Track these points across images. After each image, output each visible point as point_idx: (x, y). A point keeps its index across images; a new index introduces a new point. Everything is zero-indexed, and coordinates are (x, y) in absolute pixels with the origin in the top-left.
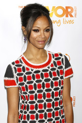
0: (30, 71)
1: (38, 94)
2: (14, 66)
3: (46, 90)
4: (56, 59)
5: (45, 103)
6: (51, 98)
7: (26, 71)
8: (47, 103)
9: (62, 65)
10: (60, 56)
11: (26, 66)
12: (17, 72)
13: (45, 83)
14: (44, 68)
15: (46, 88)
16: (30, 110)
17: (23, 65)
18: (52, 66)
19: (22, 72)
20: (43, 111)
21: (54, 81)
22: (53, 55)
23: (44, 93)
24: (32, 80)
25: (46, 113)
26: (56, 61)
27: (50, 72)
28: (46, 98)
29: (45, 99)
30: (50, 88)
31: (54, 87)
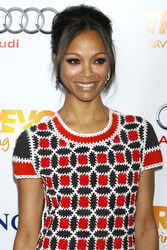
0: (68, 146)
1: (79, 196)
2: (34, 133)
3: (99, 191)
4: (127, 127)
5: (93, 218)
6: (108, 208)
7: (59, 147)
8: (97, 217)
9: (139, 140)
10: (136, 122)
11: (60, 136)
12: (39, 148)
13: (98, 174)
14: (97, 144)
15: (98, 186)
16: (59, 229)
17: (54, 133)
18: (116, 140)
19: (50, 148)
20: (88, 234)
21: (117, 173)
22: (122, 117)
23: (94, 196)
24: (69, 166)
25: (92, 239)
26: (127, 131)
27: (111, 153)
28: (98, 207)
29: (93, 208)
30: (108, 186)
31: (117, 185)
